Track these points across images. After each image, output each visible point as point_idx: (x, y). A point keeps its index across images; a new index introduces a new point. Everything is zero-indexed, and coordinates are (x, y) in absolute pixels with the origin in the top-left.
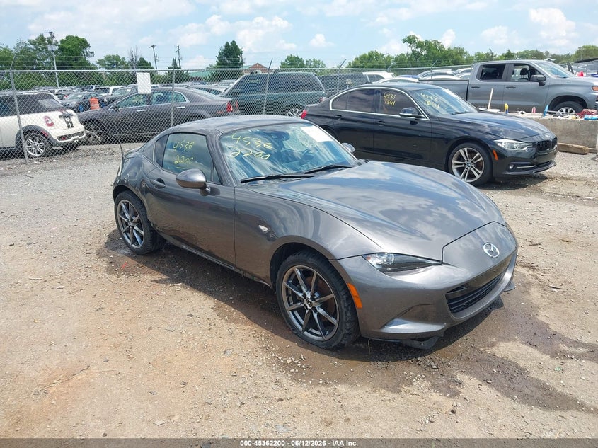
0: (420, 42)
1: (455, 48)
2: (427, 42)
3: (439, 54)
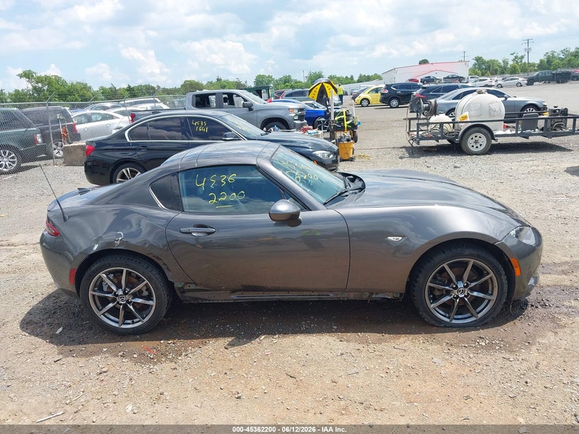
0: (39, 78)
1: (78, 83)
2: (46, 77)
3: (62, 89)
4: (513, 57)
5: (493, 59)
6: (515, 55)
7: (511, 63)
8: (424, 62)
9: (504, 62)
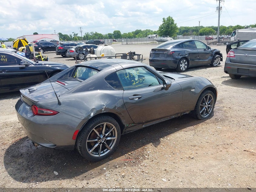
4: (73, 34)
5: (66, 34)
6: (74, 33)
7: (73, 36)
8: (36, 34)
9: (70, 35)
